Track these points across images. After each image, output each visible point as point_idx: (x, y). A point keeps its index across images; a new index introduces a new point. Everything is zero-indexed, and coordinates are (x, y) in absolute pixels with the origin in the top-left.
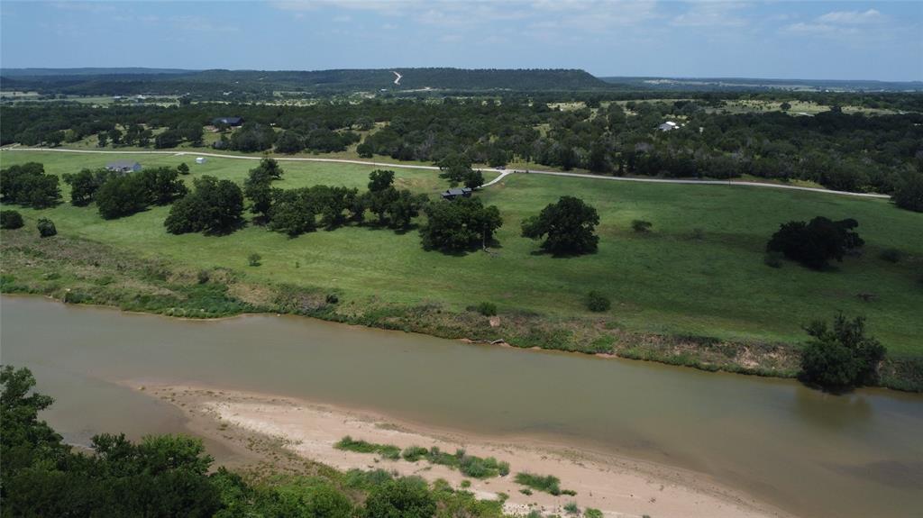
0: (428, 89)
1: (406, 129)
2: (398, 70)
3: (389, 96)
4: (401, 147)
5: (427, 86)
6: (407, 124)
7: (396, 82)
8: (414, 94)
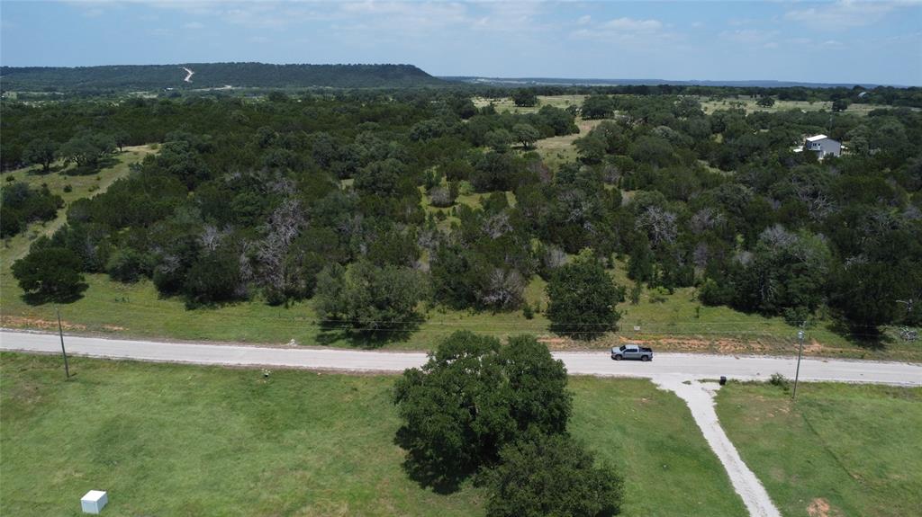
0: (229, 87)
1: (203, 166)
2: (189, 66)
3: (176, 95)
4: (191, 251)
5: (229, 84)
6: (204, 150)
7: (187, 79)
8: (212, 93)
